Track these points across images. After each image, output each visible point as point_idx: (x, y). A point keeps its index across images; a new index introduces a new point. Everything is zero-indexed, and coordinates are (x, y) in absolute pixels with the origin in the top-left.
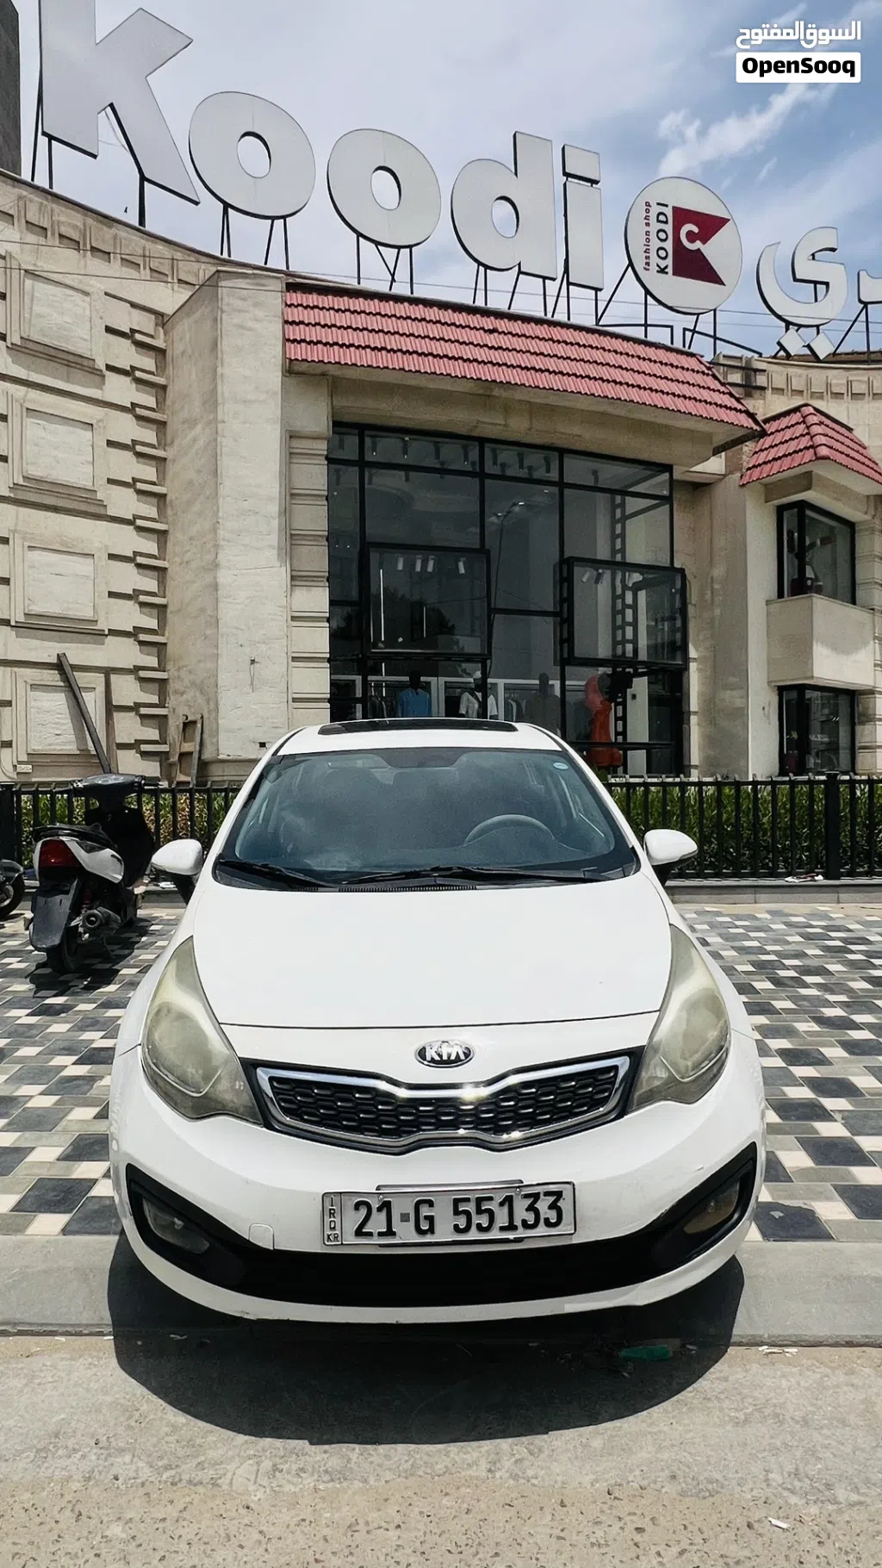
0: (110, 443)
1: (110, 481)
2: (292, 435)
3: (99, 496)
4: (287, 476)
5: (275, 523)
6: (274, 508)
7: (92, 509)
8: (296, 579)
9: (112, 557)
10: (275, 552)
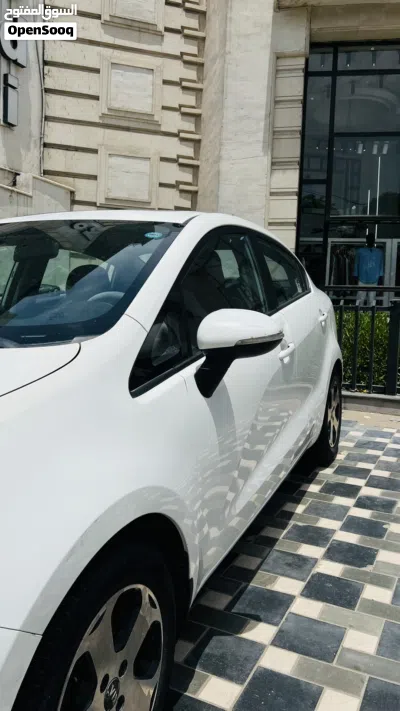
0: (165, 82)
1: (164, 108)
2: (278, 57)
3: (156, 118)
4: (273, 87)
5: (262, 124)
6: (262, 113)
7: (152, 128)
8: (275, 164)
9: (163, 159)
10: (261, 145)
